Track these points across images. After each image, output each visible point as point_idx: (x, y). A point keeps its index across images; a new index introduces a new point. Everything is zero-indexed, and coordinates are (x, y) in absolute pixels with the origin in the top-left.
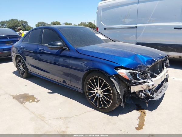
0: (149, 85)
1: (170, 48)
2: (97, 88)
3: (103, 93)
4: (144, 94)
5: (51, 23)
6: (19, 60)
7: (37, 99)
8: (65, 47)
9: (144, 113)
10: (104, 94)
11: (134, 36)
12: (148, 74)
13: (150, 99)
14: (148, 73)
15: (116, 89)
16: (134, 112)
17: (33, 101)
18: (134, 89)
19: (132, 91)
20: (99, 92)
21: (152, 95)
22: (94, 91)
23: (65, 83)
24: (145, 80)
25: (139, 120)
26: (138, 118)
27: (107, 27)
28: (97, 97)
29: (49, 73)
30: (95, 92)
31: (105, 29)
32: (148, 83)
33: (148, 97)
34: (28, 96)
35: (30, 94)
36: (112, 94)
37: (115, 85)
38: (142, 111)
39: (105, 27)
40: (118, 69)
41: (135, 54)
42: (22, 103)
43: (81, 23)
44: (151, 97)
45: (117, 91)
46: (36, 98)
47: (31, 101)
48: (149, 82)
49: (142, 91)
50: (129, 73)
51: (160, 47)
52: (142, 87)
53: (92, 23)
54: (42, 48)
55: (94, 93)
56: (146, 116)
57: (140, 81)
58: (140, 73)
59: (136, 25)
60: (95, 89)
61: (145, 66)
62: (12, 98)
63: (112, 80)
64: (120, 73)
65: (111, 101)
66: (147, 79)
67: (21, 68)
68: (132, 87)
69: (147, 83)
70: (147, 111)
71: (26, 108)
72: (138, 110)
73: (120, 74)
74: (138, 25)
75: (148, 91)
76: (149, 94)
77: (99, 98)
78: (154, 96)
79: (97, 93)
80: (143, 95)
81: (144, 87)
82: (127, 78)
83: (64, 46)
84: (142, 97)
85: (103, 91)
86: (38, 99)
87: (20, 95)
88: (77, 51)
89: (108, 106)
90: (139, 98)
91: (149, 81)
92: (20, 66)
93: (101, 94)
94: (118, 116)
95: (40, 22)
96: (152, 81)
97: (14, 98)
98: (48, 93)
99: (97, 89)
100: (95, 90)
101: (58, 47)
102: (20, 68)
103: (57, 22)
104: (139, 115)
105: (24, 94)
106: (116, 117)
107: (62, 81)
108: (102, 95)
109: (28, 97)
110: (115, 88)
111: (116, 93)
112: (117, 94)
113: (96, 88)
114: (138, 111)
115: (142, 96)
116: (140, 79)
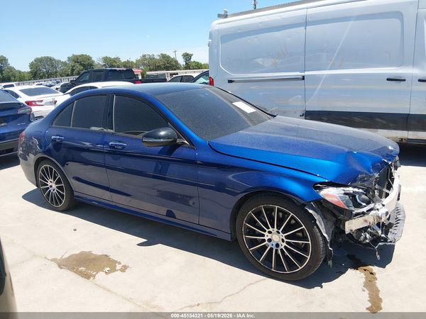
0: (380, 215)
1: (380, 120)
2: (271, 229)
3: (285, 240)
4: (370, 234)
5: (69, 58)
6: (46, 168)
7: (119, 263)
8: (181, 141)
9: (372, 273)
10: (288, 243)
11: (300, 96)
12: (376, 191)
13: (380, 244)
14: (376, 189)
15: (320, 231)
16: (351, 273)
17: (113, 270)
18: (351, 226)
19: (347, 231)
20: (275, 238)
21: (383, 235)
22: (264, 236)
23: (175, 218)
24: (372, 205)
25: (367, 292)
26: (364, 286)
27: (234, 76)
28: (271, 249)
29: (130, 196)
30: (266, 238)
31: (230, 81)
32: (377, 211)
33: (376, 239)
34: (92, 257)
35: (97, 251)
36: (310, 242)
37: (317, 222)
38: (365, 270)
39: (229, 77)
40: (320, 189)
41: (347, 150)
42: (87, 276)
43: (144, 56)
44: (383, 238)
45: (322, 235)
46: (116, 262)
47: (108, 269)
48: (378, 209)
49: (365, 229)
50: (345, 194)
51: (357, 119)
52: (366, 221)
53: (169, 57)
54: (116, 141)
55: (264, 241)
56: (376, 279)
57: (365, 210)
58: (360, 191)
59: (303, 74)
60: (265, 231)
61: (372, 176)
62: (54, 265)
63: (311, 211)
64: (327, 195)
65: (309, 257)
66: (373, 202)
67: (51, 186)
68: (347, 223)
69: (375, 210)
70: (375, 269)
71: (104, 288)
72: (356, 268)
73: (328, 199)
74: (306, 73)
75: (376, 228)
76: (380, 232)
77: (277, 250)
78: (390, 236)
79: (270, 240)
80: (368, 236)
81: (370, 219)
82: (342, 205)
83: (179, 137)
84: (367, 241)
85: (285, 237)
86: (123, 264)
87: (71, 256)
88: (211, 148)
89: (300, 268)
90: (360, 242)
91: (378, 206)
92: (49, 184)
93: (281, 242)
94: (322, 287)
95: (39, 57)
96: (384, 205)
97: (60, 266)
98: (138, 245)
99: (270, 232)
100: (266, 234)
101: (162, 140)
102: (48, 188)
103: (82, 55)
104: (364, 280)
105: (82, 253)
106: (317, 289)
107: (165, 214)
108: (284, 244)
109: (93, 259)
110: (318, 228)
111: (320, 238)
112: (321, 242)
113: (267, 230)
114: (358, 272)
115: (366, 238)
116: (364, 204)
